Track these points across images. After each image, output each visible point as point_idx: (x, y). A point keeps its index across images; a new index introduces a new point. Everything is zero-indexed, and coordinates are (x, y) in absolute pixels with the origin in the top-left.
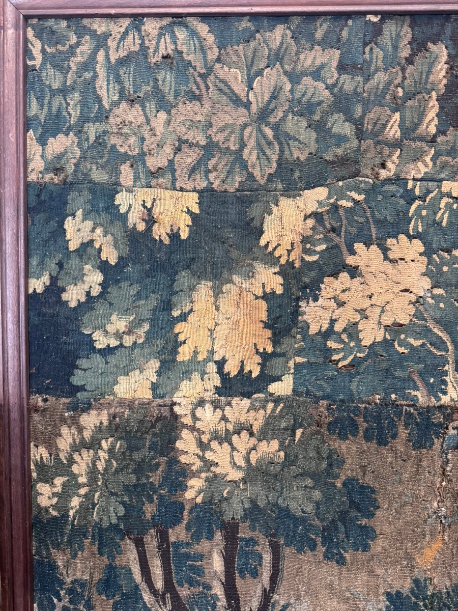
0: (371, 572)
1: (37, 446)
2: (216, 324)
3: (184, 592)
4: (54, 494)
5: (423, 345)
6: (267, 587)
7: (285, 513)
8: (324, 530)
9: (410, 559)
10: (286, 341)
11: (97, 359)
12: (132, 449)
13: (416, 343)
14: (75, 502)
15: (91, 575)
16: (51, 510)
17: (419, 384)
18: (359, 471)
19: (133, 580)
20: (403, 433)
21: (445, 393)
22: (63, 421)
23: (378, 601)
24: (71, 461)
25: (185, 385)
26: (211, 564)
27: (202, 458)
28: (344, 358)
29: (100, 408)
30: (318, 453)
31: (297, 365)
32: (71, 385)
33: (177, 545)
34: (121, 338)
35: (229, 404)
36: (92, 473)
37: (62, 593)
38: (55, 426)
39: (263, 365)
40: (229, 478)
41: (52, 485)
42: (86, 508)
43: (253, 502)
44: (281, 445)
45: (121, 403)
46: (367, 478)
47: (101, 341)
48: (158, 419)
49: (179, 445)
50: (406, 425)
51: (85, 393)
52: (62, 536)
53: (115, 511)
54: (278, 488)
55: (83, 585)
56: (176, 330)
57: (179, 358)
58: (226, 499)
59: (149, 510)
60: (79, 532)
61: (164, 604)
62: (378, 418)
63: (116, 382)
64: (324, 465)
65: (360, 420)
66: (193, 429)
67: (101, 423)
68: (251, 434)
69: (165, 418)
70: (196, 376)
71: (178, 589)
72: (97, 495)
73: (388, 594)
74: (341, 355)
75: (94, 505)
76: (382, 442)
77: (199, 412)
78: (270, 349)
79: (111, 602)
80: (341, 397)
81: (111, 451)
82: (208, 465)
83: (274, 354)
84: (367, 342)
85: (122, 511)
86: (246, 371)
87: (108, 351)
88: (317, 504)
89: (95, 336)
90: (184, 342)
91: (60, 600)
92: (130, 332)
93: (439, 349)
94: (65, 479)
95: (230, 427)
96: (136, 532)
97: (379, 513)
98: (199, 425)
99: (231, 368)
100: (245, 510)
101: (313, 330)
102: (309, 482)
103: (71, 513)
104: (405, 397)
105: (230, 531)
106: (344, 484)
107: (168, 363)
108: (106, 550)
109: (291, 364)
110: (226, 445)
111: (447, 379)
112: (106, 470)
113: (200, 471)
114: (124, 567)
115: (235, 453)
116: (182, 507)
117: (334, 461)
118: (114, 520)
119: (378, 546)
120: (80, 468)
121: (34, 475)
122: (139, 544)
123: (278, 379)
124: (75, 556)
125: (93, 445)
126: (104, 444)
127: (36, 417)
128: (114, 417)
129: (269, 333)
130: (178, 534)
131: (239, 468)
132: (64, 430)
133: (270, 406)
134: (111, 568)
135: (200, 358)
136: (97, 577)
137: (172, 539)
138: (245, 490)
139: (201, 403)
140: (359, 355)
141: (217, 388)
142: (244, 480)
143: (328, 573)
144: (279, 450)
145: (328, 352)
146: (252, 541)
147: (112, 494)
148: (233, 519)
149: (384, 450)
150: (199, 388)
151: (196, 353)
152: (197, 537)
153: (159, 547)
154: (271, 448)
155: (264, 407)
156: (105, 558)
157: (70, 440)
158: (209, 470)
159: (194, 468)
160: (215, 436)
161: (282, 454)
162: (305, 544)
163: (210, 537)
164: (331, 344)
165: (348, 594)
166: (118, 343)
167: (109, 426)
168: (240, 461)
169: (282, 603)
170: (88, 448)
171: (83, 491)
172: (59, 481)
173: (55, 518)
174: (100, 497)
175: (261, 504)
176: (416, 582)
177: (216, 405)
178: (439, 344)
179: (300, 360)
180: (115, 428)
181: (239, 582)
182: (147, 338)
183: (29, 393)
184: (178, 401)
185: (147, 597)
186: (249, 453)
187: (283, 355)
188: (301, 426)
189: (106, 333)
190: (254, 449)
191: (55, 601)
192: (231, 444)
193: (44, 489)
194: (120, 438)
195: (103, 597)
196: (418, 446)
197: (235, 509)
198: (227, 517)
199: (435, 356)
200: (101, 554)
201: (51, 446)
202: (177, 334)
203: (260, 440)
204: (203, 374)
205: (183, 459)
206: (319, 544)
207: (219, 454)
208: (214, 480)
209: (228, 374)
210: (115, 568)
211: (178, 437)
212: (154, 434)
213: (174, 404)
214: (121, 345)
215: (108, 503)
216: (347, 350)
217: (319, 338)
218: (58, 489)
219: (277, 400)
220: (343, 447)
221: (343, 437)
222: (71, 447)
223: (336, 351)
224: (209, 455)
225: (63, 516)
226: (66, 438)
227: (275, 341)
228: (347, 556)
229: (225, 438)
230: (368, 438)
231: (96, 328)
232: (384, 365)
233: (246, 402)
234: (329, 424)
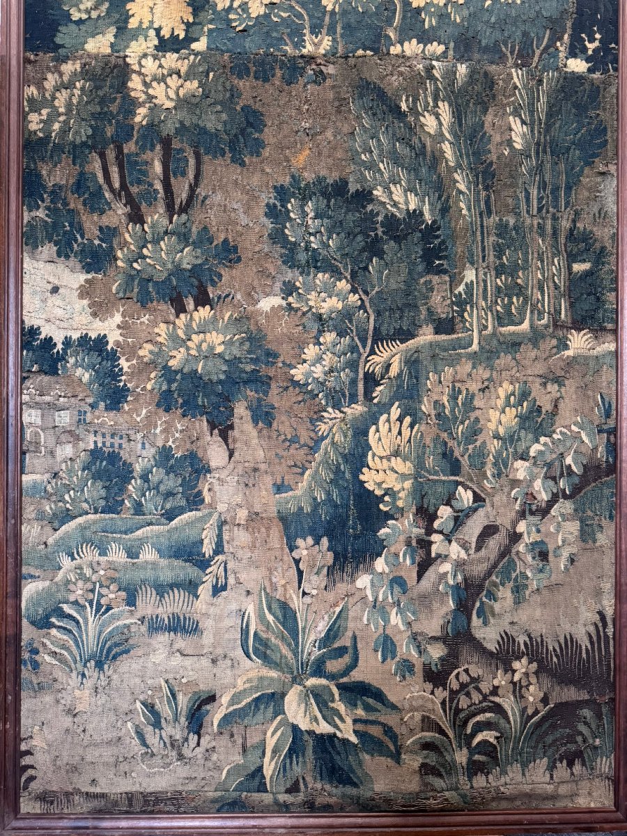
0: (263, 170)
1: (29, 86)
2: (155, 4)
3: (134, 190)
4: (42, 121)
5: (289, 16)
6: (192, 182)
7: (203, 131)
8: (230, 142)
9: (288, 161)
10: (202, 14)
11: (73, 27)
12: (97, 88)
13: (284, 15)
14: (56, 126)
15: (67, 181)
16: (38, 133)
17: (288, 41)
18: (252, 101)
19: (97, 182)
20: (279, 73)
21: (304, 47)
22: (49, 69)
23: (269, 193)
24: (54, 98)
25: (133, 44)
26: (154, 168)
27: (146, 93)
28: (240, 25)
29: (75, 59)
30: (224, 87)
31: (210, 30)
32: (54, 42)
33: (129, 155)
34: (90, 13)
35: (164, 56)
36: (69, 105)
37: (45, 196)
38: (43, 73)
39: (187, 31)
40: (164, 107)
41: (40, 114)
42: (64, 131)
43: (181, 123)
44: (200, 82)
45: (89, 55)
46: (257, 104)
47: (76, 16)
48: (115, 66)
49: (130, 84)
50: (281, 68)
51: (64, 50)
52: (46, 152)
53: (85, 132)
54: (198, 112)
55: (61, 187)
56: (128, 8)
57: (130, 26)
58: (163, 121)
59: (109, 131)
60: (59, 148)
61: (121, 200)
62: (262, 63)
63: (86, 42)
64: (228, 95)
65: (251, 65)
66: (139, 73)
67: (76, 70)
68: (180, 77)
69: (120, 66)
70: (141, 39)
71: (130, 188)
72: (72, 121)
73: (275, 187)
74: (237, 23)
75: (70, 129)
76: (266, 80)
77: (144, 62)
78: (191, 20)
79: (82, 199)
80: (239, 50)
81: (82, 89)
82: (151, 98)
83: (194, 23)
84: (254, 15)
85: (90, 132)
86: (175, 34)
87: (80, 22)
88: (225, 123)
89: (72, 11)
90: (133, 15)
91: (43, 201)
92: (96, 8)
93: (299, 20)
94: (49, 110)
95: (165, 72)
96: (100, 147)
97: (266, 130)
98: (143, 70)
99: (166, 33)
100: (176, 129)
101: (220, 7)
102: (219, 108)
103: (53, 134)
104: (280, 50)
105: (166, 143)
106: (242, 109)
107: (122, 29)
108: (78, 161)
109: (206, 29)
110: (162, 84)
111: (305, 38)
112: (78, 103)
113: (144, 103)
114: (92, 173)
115: (169, 89)
116: (133, 128)
117: (234, 94)
118: (84, 139)
119: (266, 152)
120: (61, 101)
121: (27, 109)
122: (102, 156)
123: (197, 40)
124: (56, 166)
125: (69, 86)
126: (78, 84)
127: (29, 67)
128: (85, 65)
129: (190, 9)
130: (130, 147)
131: (172, 99)
132: (49, 76)
133: (192, 57)
134: (82, 174)
135: (144, 26)
136: (71, 182)
137: (126, 151)
138: (176, 114)
139: (145, 56)
140: (249, 23)
141: (156, 46)
142: (175, 108)
143: (235, 173)
144: (199, 87)
145: (229, 21)
146: (181, 150)
147: (83, 120)
148: (168, 135)
149: (267, 85)
150: (144, 45)
151: (141, 23)
152: (143, 149)
153: (117, 158)
154: (192, 86)
155: (187, 58)
156: (77, 167)
157: (53, 83)
158: (150, 102)
159: (141, 100)
160: (155, 79)
161: (201, 90)
162: (218, 152)
163: (152, 148)
164: (232, 16)
165: (248, 187)
166: (87, 16)
167: (81, 72)
168: (172, 94)
169: (203, 194)
170: (66, 88)
171: (62, 118)
172: (44, 112)
173: (41, 138)
174: (74, 122)
175: (187, 124)
176: (293, 177)
177: (155, 58)
178: (300, 16)
179: (211, 26)
180: (86, 73)
181: (172, 180)
182: (107, 12)
183: (25, 51)
184: (129, 54)
185: (107, 195)
186: (178, 89)
187: (200, 24)
188: (213, 70)
189: (79, 11)
190: (182, 86)
191: (40, 203)
192: (166, 83)
193: (33, 117)
194: (90, 80)
195: (76, 196)
196: (289, 84)
197: (169, 128)
198: (164, 134)
199: (297, 24)
200: (74, 164)
201: (41, 88)
202: (129, 10)
203: (185, 81)
204: (146, 37)
205: (133, 94)
206: (227, 151)
207: (158, 90)
208: (155, 109)
209: (164, 36)
210: (84, 174)
211: (130, 79)
212: (113, 77)
213: (127, 56)
214: (90, 18)
215: (80, 127)
216: (241, 20)
217: (224, 13)
218: (45, 117)
219: (196, 55)
220: (241, 84)
221: (240, 77)
222: (54, 87)
223: (235, 20)
224: (151, 91)
225: (47, 136)
226: (51, 80)
227: (195, 14)
228: (246, 159)
229: (162, 79)
230: (256, 78)
231: (71, 6)
232: (265, 30)
233: (176, 55)
234: (231, 68)
